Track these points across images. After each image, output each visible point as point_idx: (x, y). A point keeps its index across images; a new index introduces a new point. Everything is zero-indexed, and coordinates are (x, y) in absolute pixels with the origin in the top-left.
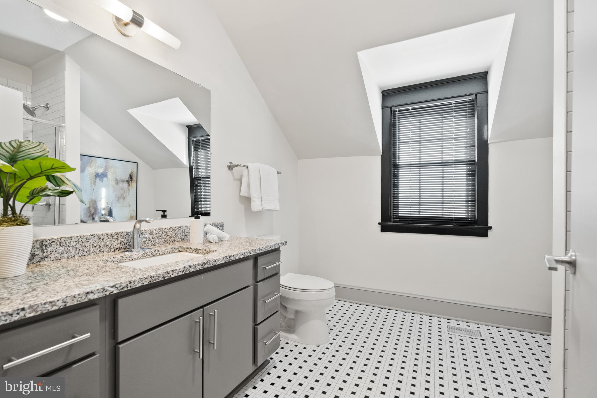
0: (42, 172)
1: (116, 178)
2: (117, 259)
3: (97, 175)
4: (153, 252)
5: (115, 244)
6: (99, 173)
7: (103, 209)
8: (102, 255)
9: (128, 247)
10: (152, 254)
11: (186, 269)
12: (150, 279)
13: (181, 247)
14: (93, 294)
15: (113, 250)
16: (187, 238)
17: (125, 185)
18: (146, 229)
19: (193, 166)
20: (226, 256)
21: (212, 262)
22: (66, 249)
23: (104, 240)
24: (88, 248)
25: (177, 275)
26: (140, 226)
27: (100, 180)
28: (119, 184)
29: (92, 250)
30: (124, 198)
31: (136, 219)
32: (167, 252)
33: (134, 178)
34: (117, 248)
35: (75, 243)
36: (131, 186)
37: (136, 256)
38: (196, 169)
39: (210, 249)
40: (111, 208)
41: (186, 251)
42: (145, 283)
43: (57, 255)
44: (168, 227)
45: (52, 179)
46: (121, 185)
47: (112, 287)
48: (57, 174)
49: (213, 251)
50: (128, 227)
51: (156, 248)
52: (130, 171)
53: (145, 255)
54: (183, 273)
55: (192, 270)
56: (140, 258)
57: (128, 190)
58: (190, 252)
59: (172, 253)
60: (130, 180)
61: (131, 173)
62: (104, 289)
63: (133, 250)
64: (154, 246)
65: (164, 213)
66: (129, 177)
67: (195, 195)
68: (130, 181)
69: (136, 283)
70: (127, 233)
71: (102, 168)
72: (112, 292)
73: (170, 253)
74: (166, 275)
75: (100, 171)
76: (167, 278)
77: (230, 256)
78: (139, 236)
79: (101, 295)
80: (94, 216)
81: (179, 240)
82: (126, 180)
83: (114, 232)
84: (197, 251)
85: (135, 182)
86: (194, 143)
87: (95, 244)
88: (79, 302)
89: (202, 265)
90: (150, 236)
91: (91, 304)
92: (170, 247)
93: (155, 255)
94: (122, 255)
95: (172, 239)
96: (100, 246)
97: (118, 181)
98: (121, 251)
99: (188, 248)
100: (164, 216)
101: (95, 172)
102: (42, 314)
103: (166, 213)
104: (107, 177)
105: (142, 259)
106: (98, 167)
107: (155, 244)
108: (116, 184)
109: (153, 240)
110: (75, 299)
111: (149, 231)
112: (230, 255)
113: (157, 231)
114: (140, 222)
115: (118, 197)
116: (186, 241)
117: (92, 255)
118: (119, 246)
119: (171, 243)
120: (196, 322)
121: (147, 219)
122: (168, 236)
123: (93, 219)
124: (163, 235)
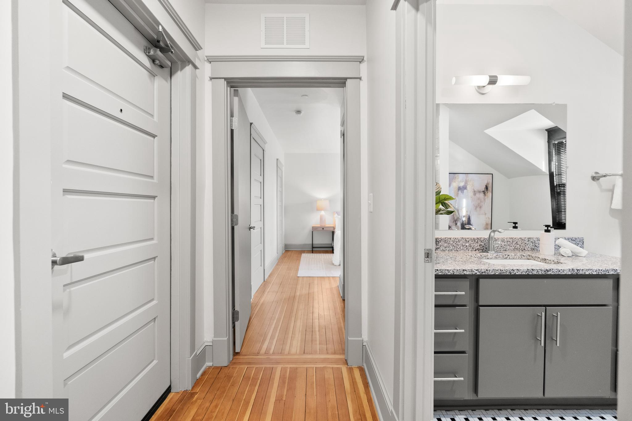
0: (440, 201)
1: (474, 190)
2: (477, 256)
3: (459, 189)
4: (504, 255)
5: (476, 246)
6: (460, 187)
7: (464, 217)
8: (467, 252)
9: (485, 249)
10: (503, 257)
11: (529, 271)
12: (500, 271)
13: (529, 255)
14: (466, 272)
15: (475, 250)
16: (538, 249)
17: (482, 195)
18: (499, 237)
19: (554, 172)
20: (572, 269)
21: (556, 271)
22: (448, 245)
23: (469, 242)
24: (460, 246)
25: (521, 274)
26: (494, 235)
27: (461, 192)
28: (476, 194)
29: (462, 248)
30: (481, 207)
31: (491, 229)
32: (516, 258)
33: (490, 189)
34: (477, 249)
35: (452, 242)
36: (487, 196)
37: (491, 257)
38: (558, 175)
39: (558, 261)
40: (470, 215)
41: (534, 260)
42: (497, 274)
43: (444, 248)
44: (519, 237)
45: (444, 205)
46: (478, 195)
47: (476, 270)
48: (446, 202)
49: (562, 263)
50: (485, 234)
51: (507, 253)
52: (486, 183)
53: (498, 257)
54: (526, 274)
55: (535, 273)
56: (493, 258)
57: (484, 200)
58: (538, 261)
59: (521, 259)
60: (486, 190)
61: (487, 184)
62: (472, 270)
63: (488, 252)
64: (506, 252)
65: (515, 225)
66: (485, 188)
67: (557, 204)
68: (486, 192)
69: (491, 272)
70: (484, 239)
71: (463, 182)
72: (476, 273)
73: (518, 259)
74: (512, 272)
75: (462, 184)
76: (513, 274)
77: (579, 270)
78: (493, 241)
79: (470, 273)
80: (456, 222)
81: (529, 249)
82: (482, 190)
83: (475, 237)
84: (545, 260)
85: (491, 192)
86: (556, 146)
87: (464, 244)
88: (459, 274)
89: (545, 271)
90: (502, 243)
91: (464, 277)
92: (519, 254)
93: (506, 258)
94: (481, 254)
95: (522, 247)
96: (467, 246)
97: (476, 192)
98: (480, 251)
99: (536, 257)
100: (515, 227)
101: (458, 186)
102: (444, 275)
103: (517, 225)
104: (466, 189)
105: (495, 259)
106: (460, 182)
107: (506, 250)
108: (474, 195)
109: (504, 246)
110: (458, 272)
111: (502, 239)
112: (578, 268)
113: (508, 240)
114: (494, 231)
115: (476, 206)
116: (536, 251)
117: (462, 251)
118: (478, 247)
119: (521, 251)
120: (538, 315)
121: (500, 230)
122: (518, 244)
123: (456, 224)
124: (514, 243)
